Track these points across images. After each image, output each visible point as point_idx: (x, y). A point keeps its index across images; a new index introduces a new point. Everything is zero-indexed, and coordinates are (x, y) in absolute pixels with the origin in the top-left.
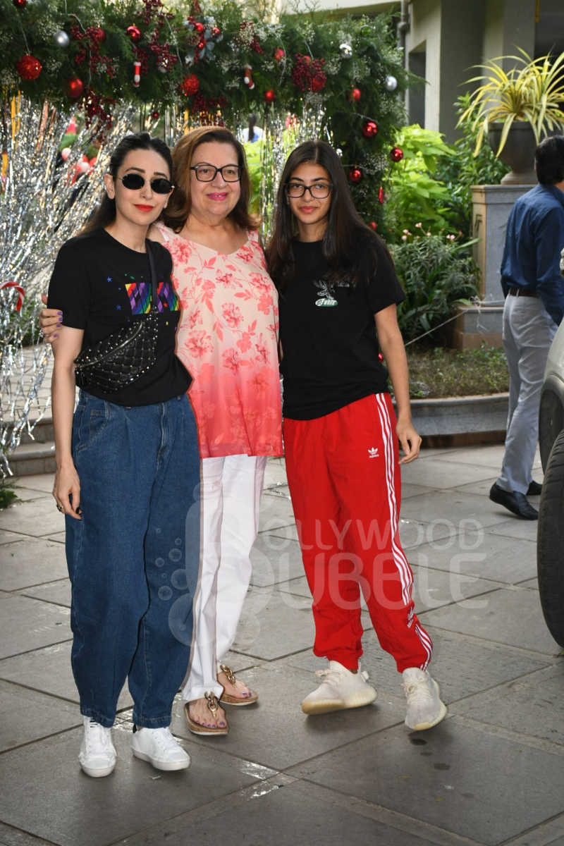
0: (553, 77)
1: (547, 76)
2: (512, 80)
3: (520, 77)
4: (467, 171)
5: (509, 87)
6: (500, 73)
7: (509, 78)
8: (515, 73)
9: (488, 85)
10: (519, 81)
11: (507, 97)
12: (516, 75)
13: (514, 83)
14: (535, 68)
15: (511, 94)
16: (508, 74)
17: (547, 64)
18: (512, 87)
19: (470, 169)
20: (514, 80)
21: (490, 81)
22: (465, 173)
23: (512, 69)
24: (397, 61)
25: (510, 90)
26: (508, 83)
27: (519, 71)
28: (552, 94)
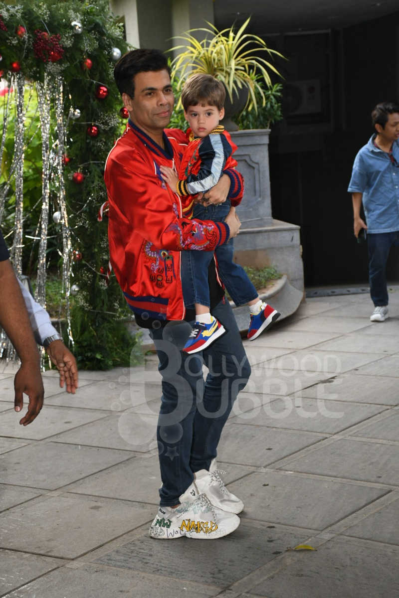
0: (237, 44)
1: (232, 44)
2: (205, 48)
3: (211, 45)
4: (174, 123)
5: (204, 54)
6: (195, 43)
7: (202, 46)
8: (207, 42)
9: (186, 53)
10: (210, 49)
11: (201, 62)
12: (208, 45)
13: (207, 51)
14: (223, 38)
15: (206, 60)
16: (201, 43)
17: (231, 35)
18: (206, 54)
19: (176, 121)
20: (207, 48)
21: (188, 49)
22: (172, 124)
23: (204, 39)
24: (120, 35)
25: (205, 56)
26: (203, 51)
27: (209, 41)
28: (239, 58)
